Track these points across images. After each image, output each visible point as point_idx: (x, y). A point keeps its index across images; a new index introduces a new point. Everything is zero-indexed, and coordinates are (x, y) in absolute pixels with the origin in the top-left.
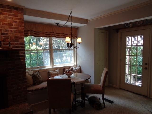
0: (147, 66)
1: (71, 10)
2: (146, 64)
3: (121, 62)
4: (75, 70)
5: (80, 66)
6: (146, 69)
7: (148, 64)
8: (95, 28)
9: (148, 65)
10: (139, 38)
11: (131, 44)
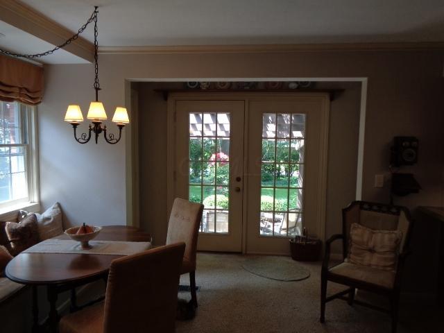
0: (240, 184)
1: (96, 7)
2: (238, 179)
3: (175, 179)
4: (47, 223)
5: (59, 205)
6: (238, 190)
7: (242, 178)
8: (127, 79)
9: (241, 182)
10: (223, 118)
11: (202, 132)
